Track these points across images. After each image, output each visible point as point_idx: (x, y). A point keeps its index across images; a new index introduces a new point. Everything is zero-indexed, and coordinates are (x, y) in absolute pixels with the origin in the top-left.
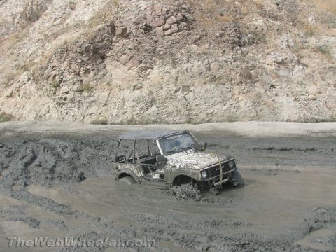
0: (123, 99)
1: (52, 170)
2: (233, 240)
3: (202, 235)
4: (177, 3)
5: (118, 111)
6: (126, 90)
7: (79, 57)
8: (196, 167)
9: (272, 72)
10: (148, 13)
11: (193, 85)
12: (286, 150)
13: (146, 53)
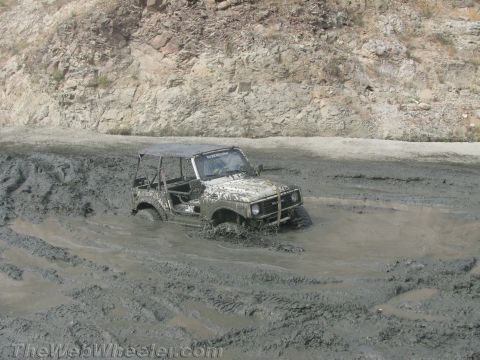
0: (155, 100)
1: (46, 199)
2: (288, 301)
3: (247, 295)
5: (148, 117)
6: (159, 87)
7: (93, 37)
8: (244, 199)
11: (255, 82)
12: (380, 179)
13: (189, 34)
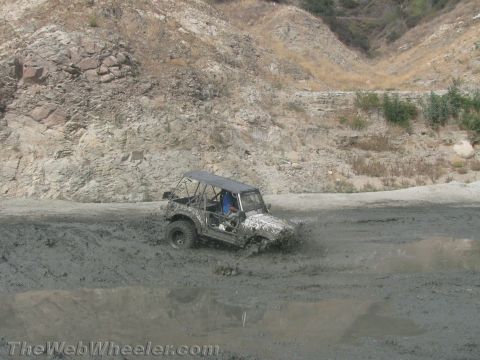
0: (43, 171)
4: (112, 38)
5: (37, 188)
6: (45, 159)
9: (245, 134)
10: (74, 49)
11: (147, 151)
13: (75, 106)
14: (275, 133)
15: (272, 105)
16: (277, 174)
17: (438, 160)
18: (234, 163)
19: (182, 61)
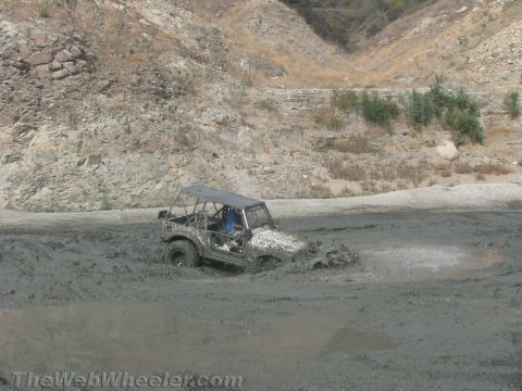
4: (65, 29)
9: (212, 135)
10: (22, 42)
11: (106, 154)
13: (25, 106)
14: (245, 134)
15: (242, 103)
16: (248, 178)
17: (421, 162)
18: (201, 167)
19: (144, 56)
